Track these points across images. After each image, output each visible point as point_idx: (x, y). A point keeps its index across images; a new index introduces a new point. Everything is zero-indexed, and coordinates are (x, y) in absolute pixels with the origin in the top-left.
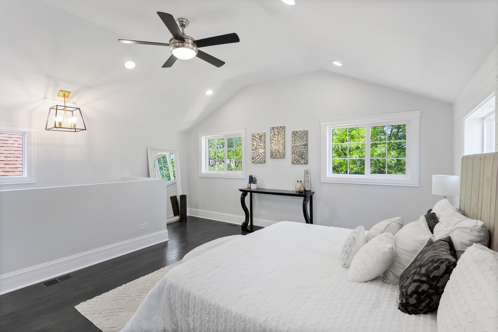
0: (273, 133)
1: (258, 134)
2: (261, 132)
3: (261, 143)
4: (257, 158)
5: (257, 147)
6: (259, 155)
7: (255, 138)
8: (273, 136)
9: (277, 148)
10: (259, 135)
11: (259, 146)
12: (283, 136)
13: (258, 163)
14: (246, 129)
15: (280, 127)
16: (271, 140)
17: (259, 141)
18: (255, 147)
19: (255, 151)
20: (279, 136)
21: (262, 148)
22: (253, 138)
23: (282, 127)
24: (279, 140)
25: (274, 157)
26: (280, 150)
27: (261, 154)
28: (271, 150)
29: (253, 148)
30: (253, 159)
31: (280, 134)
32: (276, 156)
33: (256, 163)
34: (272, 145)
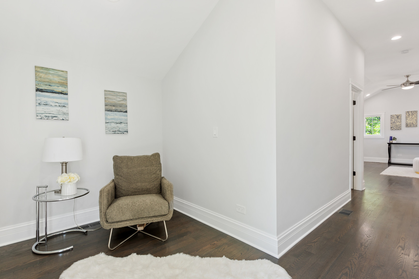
0: (408, 114)
1: (395, 115)
2: (398, 113)
3: (398, 120)
4: (395, 127)
5: (395, 122)
6: (396, 126)
7: (393, 117)
8: (408, 116)
9: (411, 122)
10: (397, 116)
11: (397, 121)
12: (416, 116)
13: (396, 130)
14: (385, 113)
15: (414, 111)
16: (406, 118)
17: (396, 118)
18: (394, 122)
19: (393, 124)
20: (412, 115)
21: (399, 122)
22: (392, 117)
23: (415, 111)
24: (412, 118)
25: (409, 126)
26: (413, 123)
27: (398, 125)
28: (406, 123)
29: (391, 122)
30: (391, 128)
31: (414, 115)
32: (410, 126)
33: (395, 130)
34: (408, 120)
